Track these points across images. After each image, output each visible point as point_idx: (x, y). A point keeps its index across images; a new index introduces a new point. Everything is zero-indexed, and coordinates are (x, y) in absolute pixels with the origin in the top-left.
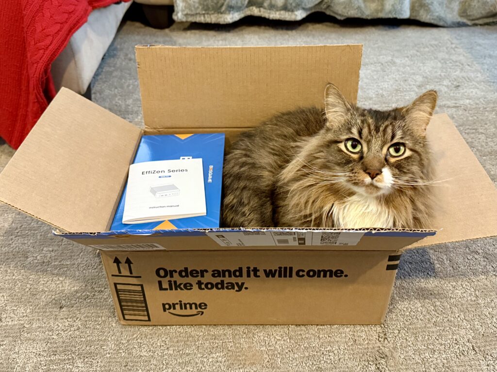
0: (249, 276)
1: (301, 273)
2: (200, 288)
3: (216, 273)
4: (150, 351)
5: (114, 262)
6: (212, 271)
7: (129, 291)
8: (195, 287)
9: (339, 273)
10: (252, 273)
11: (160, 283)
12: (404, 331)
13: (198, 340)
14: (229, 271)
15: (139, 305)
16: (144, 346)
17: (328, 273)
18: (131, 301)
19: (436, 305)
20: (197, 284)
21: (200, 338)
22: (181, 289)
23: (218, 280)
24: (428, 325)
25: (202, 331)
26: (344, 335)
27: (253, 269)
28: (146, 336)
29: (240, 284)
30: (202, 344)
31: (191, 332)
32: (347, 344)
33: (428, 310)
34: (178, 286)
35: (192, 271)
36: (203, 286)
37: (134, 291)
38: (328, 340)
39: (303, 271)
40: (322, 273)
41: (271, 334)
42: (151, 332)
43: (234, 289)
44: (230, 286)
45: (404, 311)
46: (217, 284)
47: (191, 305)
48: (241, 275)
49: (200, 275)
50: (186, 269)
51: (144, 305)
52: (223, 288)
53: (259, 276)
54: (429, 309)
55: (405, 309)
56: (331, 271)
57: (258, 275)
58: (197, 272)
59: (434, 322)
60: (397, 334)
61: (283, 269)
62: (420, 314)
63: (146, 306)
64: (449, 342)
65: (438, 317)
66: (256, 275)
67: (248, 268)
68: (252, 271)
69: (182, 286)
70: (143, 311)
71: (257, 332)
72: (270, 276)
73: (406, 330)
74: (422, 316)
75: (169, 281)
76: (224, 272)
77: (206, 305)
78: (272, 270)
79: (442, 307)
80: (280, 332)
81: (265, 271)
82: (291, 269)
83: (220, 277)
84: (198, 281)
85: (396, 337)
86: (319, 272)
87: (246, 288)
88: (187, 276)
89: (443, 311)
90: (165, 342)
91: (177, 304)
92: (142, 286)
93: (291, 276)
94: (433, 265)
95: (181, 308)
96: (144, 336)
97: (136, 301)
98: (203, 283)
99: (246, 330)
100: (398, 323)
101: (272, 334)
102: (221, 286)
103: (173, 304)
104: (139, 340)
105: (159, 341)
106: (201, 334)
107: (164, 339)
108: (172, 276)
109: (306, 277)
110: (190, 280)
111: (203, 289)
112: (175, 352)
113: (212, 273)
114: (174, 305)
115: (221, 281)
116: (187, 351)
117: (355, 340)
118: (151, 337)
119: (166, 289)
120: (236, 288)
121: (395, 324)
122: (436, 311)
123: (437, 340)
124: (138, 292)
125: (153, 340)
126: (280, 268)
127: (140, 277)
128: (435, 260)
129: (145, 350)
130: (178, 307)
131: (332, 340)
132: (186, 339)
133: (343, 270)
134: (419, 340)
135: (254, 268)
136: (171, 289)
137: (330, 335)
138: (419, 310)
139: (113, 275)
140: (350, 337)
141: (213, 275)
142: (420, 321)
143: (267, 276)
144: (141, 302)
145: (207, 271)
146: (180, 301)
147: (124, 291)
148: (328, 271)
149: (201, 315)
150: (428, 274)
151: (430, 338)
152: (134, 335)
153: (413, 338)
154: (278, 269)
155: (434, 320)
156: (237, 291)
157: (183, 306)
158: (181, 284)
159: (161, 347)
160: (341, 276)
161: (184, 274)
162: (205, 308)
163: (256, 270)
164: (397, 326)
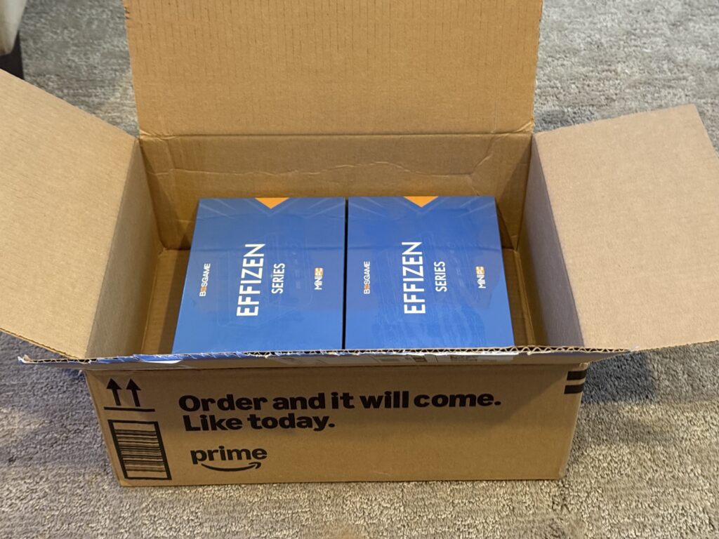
0: (335, 405)
1: (423, 401)
2: (255, 426)
3: (280, 403)
4: (171, 529)
5: (108, 387)
6: (274, 400)
7: (135, 433)
8: (247, 424)
9: (486, 400)
10: (341, 402)
11: (187, 419)
12: (597, 494)
13: (252, 510)
14: (303, 400)
15: (151, 454)
16: (160, 521)
17: (468, 400)
18: (138, 448)
19: (654, 451)
20: (248, 419)
21: (256, 507)
22: (223, 428)
23: (285, 413)
24: (638, 485)
25: (257, 495)
26: (495, 500)
27: (342, 395)
28: (163, 505)
29: (321, 419)
30: (258, 516)
31: (240, 497)
32: (499, 514)
33: (640, 459)
34: (216, 425)
35: (239, 401)
36: (259, 423)
37: (143, 433)
38: (468, 508)
39: (426, 397)
40: (458, 401)
41: (374, 499)
42: (171, 499)
43: (311, 426)
44: (304, 422)
45: (599, 460)
46: (282, 420)
47: (239, 453)
48: (322, 406)
49: (253, 406)
50: (230, 397)
51: (160, 454)
52: (292, 425)
53: (353, 407)
54: (643, 457)
55: (601, 457)
56: (472, 397)
57: (351, 404)
58: (249, 402)
59: (649, 479)
60: (584, 499)
61: (392, 395)
62: (626, 466)
63: (164, 456)
64: (670, 511)
65: (656, 471)
66: (347, 405)
67: (335, 394)
68: (341, 398)
69: (224, 424)
70: (158, 463)
71: (350, 496)
72: (372, 406)
73: (600, 492)
74: (629, 469)
75: (202, 416)
76: (293, 401)
77: (264, 452)
78: (373, 397)
79: (665, 454)
80: (389, 495)
81: (363, 398)
82: (406, 394)
83: (288, 408)
84: (251, 415)
85: (582, 503)
86: (453, 398)
87: (332, 425)
88: (231, 407)
89: (667, 462)
90: (196, 513)
91: (217, 451)
92: (156, 424)
93: (406, 405)
94: (658, 382)
95: (223, 458)
96: (159, 505)
97: (147, 448)
98: (259, 419)
99: (332, 492)
100: (587, 480)
101: (376, 499)
102: (289, 423)
103: (209, 451)
104: (151, 512)
105: (185, 512)
106: (256, 500)
107: (193, 509)
108: (206, 408)
109: (431, 406)
110: (237, 413)
111: (260, 428)
112: (213, 530)
113: (275, 402)
114: (211, 453)
115: (289, 414)
116: (234, 529)
117: (513, 508)
118: (172, 505)
119: (198, 429)
120: (315, 426)
121: (582, 482)
122: (654, 461)
123: (652, 508)
124: (150, 433)
125: (174, 511)
126: (388, 393)
127: (153, 410)
128: (662, 372)
129: (163, 528)
130: (217, 456)
131: (475, 507)
132: (232, 508)
133: (492, 394)
134: (620, 508)
135: (344, 394)
136: (206, 428)
137: (471, 500)
138: (625, 459)
139: (106, 408)
140: (504, 502)
141: (276, 406)
142: (626, 478)
143: (367, 405)
144: (154, 449)
145: (265, 400)
146: (222, 447)
147: (126, 432)
148: (468, 396)
149: (257, 468)
150: (647, 397)
151: (640, 506)
152: (141, 503)
153: (611, 506)
154: (384, 395)
155: (649, 475)
156: (316, 430)
157: (226, 454)
158: (222, 421)
159: (189, 522)
160: (490, 404)
161: (226, 404)
162: (264, 457)
163: (347, 398)
164: (585, 486)
